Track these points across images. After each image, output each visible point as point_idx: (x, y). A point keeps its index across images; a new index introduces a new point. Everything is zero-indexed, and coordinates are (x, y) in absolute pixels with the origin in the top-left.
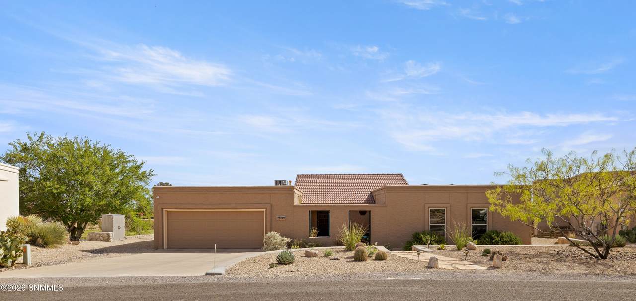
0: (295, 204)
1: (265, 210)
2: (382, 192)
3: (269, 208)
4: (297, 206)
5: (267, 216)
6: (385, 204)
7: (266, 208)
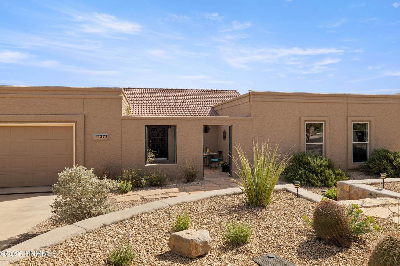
0: (123, 115)
1: (74, 124)
2: (247, 100)
3: (81, 120)
4: (125, 119)
5: (78, 134)
6: (250, 116)
7: (76, 122)
